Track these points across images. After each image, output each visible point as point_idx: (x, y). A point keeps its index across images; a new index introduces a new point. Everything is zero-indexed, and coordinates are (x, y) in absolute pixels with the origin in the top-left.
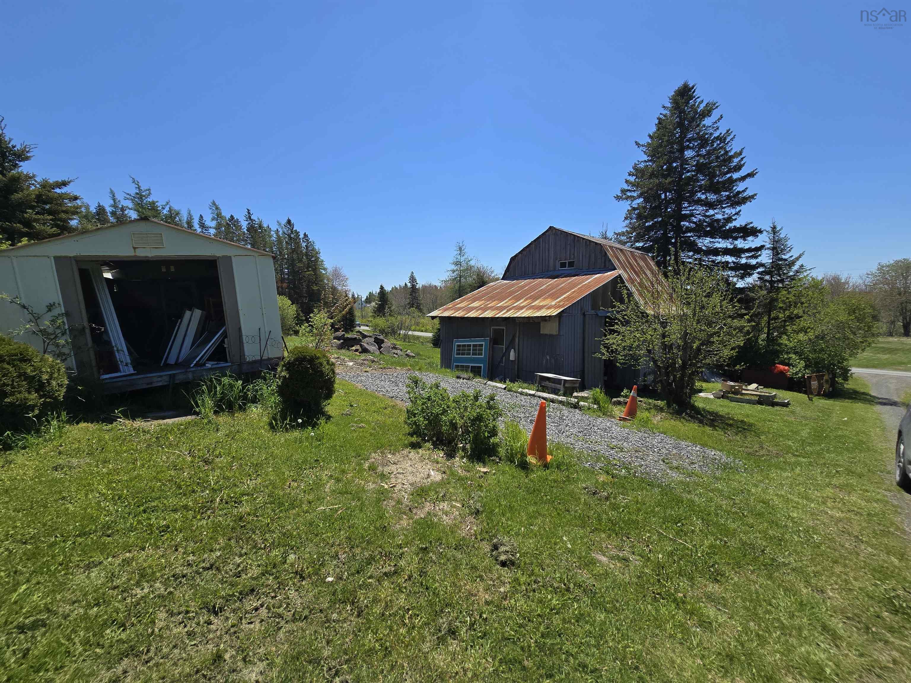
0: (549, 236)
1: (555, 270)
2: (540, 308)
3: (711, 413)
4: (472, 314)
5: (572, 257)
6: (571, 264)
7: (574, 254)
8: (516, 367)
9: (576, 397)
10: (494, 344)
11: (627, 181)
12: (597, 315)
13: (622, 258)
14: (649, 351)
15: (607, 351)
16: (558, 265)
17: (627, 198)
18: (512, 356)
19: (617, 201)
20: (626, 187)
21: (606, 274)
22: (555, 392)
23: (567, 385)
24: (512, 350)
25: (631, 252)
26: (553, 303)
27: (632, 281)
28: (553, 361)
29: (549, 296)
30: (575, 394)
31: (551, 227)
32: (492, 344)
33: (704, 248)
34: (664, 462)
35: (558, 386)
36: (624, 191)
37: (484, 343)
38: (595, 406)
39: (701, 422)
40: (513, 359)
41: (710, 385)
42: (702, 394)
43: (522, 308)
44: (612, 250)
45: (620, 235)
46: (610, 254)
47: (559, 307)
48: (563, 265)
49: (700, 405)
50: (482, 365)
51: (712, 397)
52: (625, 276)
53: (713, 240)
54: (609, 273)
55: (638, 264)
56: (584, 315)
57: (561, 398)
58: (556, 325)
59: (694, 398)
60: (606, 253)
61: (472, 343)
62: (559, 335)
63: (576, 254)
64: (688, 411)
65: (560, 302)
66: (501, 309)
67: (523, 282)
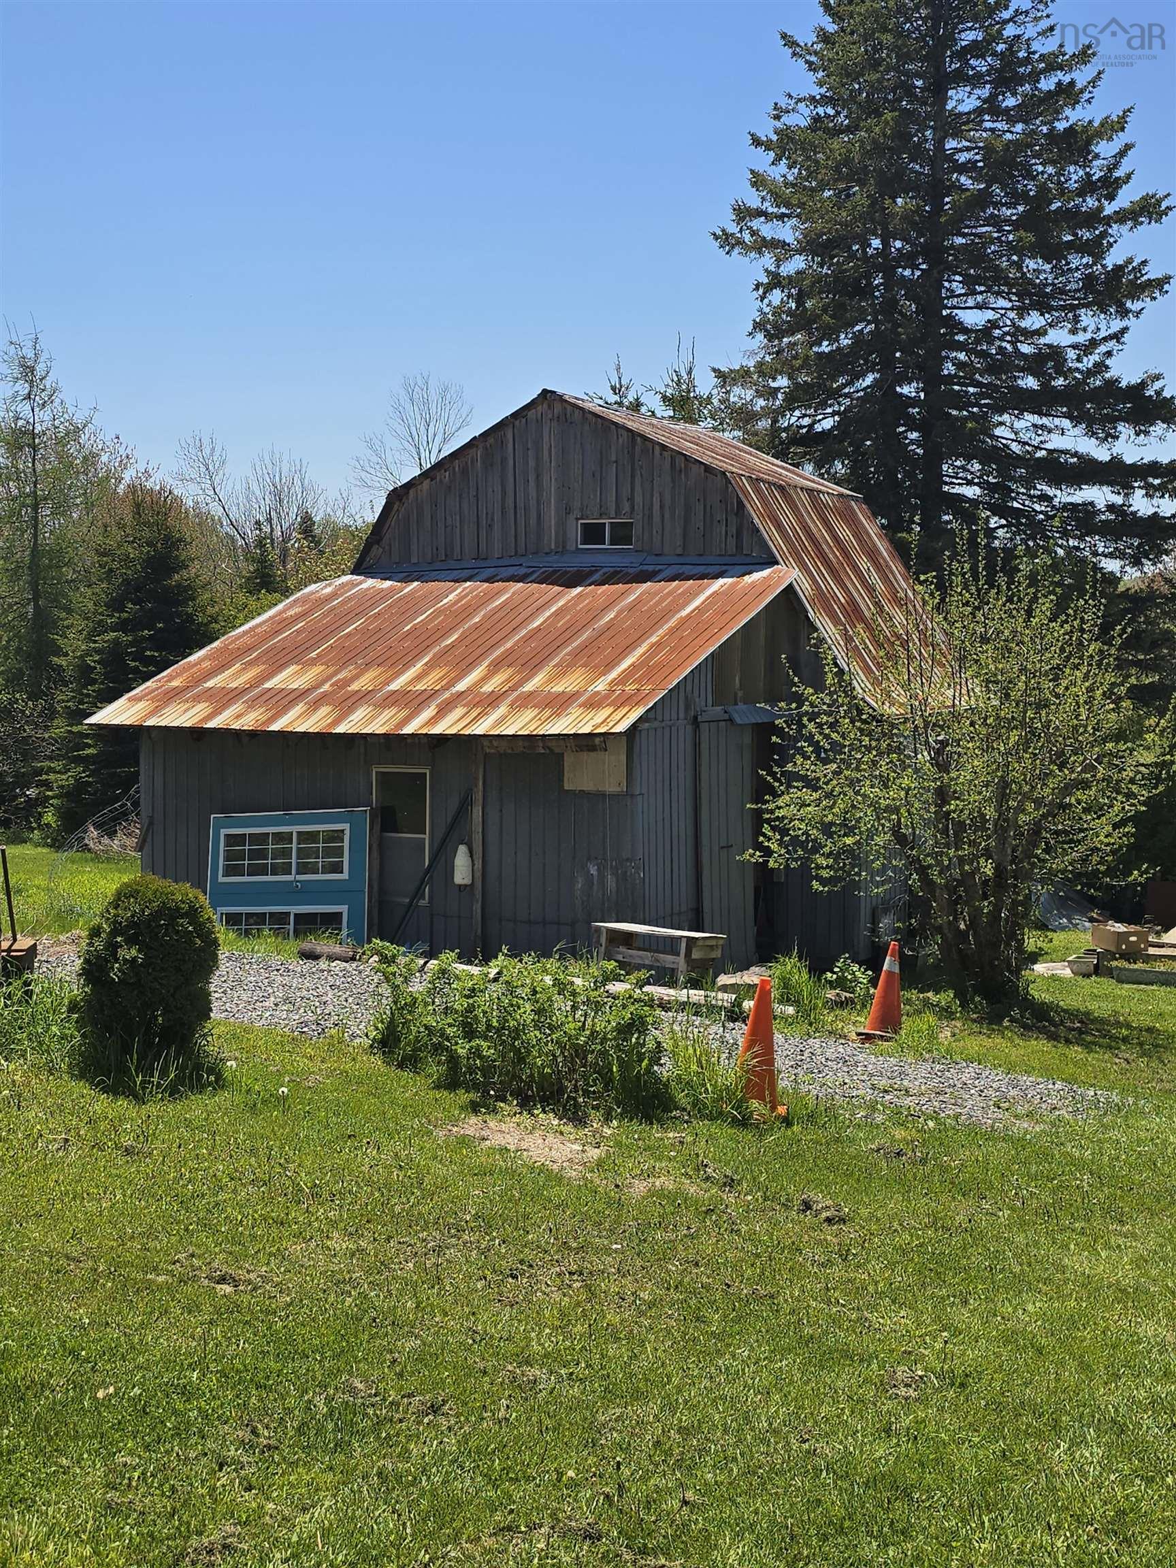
0: (539, 422)
1: (562, 550)
2: (560, 704)
3: (1073, 1014)
4: (295, 721)
5: (626, 507)
6: (622, 534)
7: (631, 499)
8: (477, 907)
9: (724, 988)
10: (384, 829)
11: (758, 181)
12: (731, 720)
13: (788, 518)
14: (900, 839)
15: (781, 843)
16: (575, 531)
17: (762, 245)
18: (462, 869)
19: (722, 252)
20: (753, 199)
21: (748, 579)
22: (666, 977)
23: (696, 955)
24: (462, 850)
25: (810, 491)
26: (601, 686)
27: (824, 600)
28: (611, 882)
29: (576, 654)
30: (723, 980)
31: (545, 392)
32: (377, 827)
33: (1015, 447)
34: (999, 1108)
35: (668, 960)
36: (743, 213)
37: (346, 827)
38: (791, 1010)
39: (1053, 1037)
40: (468, 881)
41: (1059, 938)
42: (1039, 968)
43: (493, 700)
44: (758, 491)
45: (734, 382)
46: (754, 507)
47: (627, 701)
48: (593, 534)
49: (1038, 993)
50: (343, 909)
51: (1067, 973)
52: (805, 588)
53: (1045, 421)
54: (756, 576)
55: (835, 538)
56: (695, 722)
57: (683, 995)
58: (616, 760)
59: (1025, 973)
60: (741, 505)
61: (295, 829)
62: (629, 794)
63: (638, 499)
64: (1015, 1013)
65: (622, 680)
66: (412, 701)
67: (456, 594)
